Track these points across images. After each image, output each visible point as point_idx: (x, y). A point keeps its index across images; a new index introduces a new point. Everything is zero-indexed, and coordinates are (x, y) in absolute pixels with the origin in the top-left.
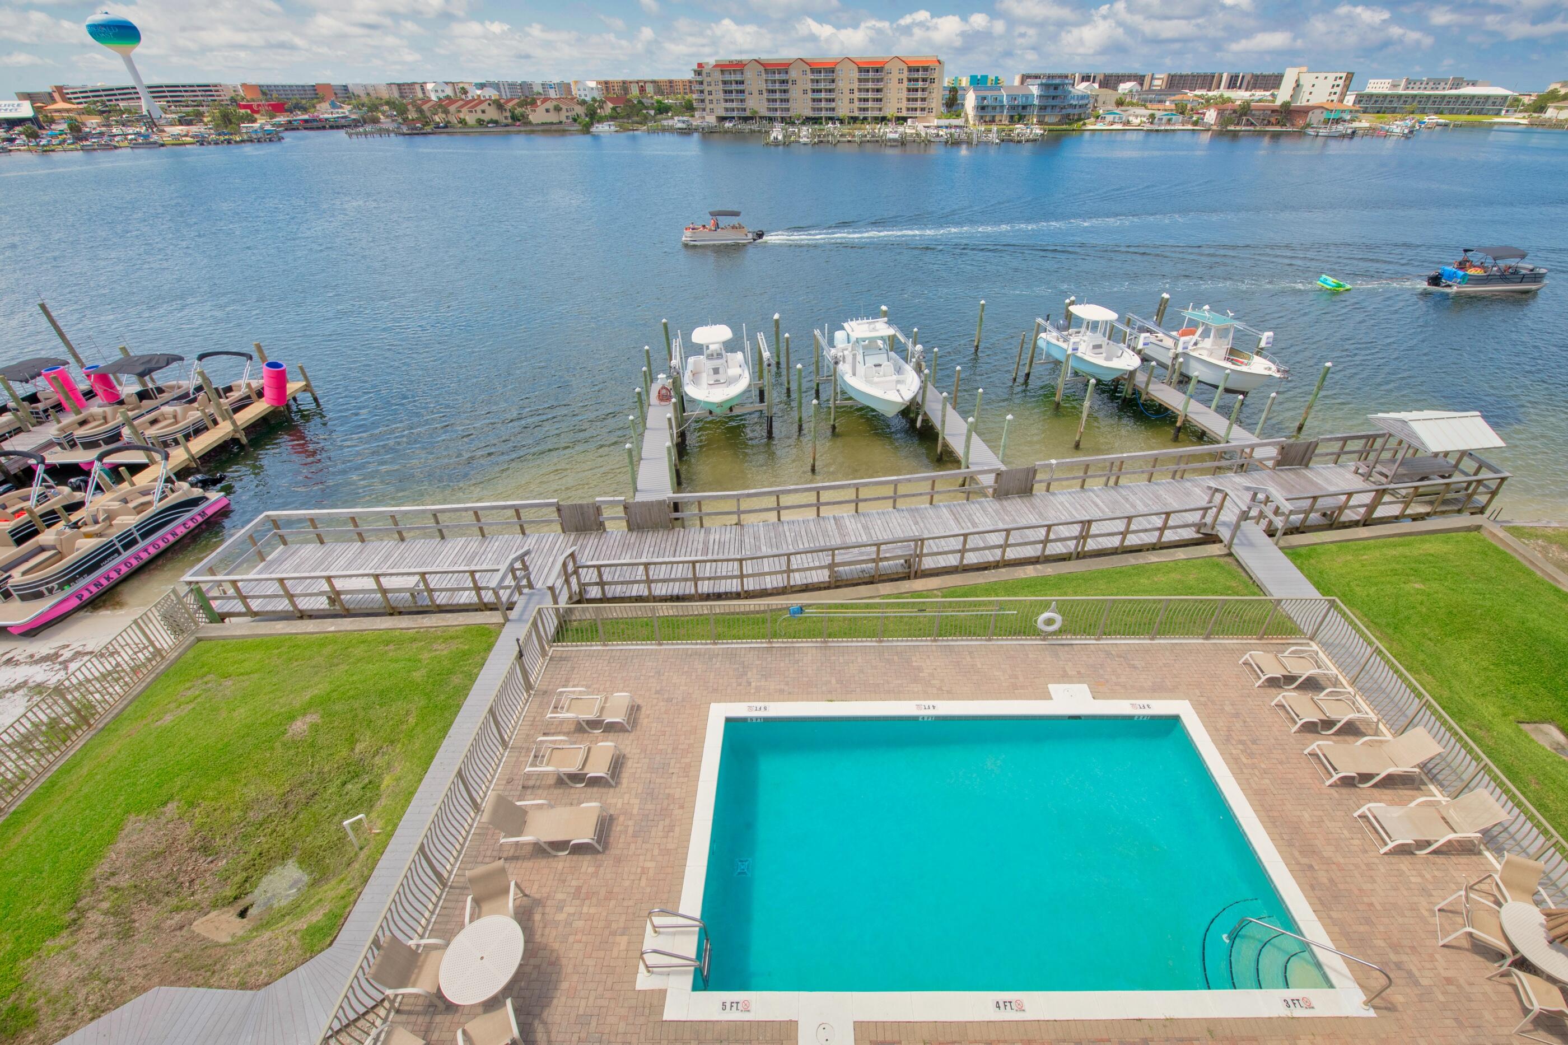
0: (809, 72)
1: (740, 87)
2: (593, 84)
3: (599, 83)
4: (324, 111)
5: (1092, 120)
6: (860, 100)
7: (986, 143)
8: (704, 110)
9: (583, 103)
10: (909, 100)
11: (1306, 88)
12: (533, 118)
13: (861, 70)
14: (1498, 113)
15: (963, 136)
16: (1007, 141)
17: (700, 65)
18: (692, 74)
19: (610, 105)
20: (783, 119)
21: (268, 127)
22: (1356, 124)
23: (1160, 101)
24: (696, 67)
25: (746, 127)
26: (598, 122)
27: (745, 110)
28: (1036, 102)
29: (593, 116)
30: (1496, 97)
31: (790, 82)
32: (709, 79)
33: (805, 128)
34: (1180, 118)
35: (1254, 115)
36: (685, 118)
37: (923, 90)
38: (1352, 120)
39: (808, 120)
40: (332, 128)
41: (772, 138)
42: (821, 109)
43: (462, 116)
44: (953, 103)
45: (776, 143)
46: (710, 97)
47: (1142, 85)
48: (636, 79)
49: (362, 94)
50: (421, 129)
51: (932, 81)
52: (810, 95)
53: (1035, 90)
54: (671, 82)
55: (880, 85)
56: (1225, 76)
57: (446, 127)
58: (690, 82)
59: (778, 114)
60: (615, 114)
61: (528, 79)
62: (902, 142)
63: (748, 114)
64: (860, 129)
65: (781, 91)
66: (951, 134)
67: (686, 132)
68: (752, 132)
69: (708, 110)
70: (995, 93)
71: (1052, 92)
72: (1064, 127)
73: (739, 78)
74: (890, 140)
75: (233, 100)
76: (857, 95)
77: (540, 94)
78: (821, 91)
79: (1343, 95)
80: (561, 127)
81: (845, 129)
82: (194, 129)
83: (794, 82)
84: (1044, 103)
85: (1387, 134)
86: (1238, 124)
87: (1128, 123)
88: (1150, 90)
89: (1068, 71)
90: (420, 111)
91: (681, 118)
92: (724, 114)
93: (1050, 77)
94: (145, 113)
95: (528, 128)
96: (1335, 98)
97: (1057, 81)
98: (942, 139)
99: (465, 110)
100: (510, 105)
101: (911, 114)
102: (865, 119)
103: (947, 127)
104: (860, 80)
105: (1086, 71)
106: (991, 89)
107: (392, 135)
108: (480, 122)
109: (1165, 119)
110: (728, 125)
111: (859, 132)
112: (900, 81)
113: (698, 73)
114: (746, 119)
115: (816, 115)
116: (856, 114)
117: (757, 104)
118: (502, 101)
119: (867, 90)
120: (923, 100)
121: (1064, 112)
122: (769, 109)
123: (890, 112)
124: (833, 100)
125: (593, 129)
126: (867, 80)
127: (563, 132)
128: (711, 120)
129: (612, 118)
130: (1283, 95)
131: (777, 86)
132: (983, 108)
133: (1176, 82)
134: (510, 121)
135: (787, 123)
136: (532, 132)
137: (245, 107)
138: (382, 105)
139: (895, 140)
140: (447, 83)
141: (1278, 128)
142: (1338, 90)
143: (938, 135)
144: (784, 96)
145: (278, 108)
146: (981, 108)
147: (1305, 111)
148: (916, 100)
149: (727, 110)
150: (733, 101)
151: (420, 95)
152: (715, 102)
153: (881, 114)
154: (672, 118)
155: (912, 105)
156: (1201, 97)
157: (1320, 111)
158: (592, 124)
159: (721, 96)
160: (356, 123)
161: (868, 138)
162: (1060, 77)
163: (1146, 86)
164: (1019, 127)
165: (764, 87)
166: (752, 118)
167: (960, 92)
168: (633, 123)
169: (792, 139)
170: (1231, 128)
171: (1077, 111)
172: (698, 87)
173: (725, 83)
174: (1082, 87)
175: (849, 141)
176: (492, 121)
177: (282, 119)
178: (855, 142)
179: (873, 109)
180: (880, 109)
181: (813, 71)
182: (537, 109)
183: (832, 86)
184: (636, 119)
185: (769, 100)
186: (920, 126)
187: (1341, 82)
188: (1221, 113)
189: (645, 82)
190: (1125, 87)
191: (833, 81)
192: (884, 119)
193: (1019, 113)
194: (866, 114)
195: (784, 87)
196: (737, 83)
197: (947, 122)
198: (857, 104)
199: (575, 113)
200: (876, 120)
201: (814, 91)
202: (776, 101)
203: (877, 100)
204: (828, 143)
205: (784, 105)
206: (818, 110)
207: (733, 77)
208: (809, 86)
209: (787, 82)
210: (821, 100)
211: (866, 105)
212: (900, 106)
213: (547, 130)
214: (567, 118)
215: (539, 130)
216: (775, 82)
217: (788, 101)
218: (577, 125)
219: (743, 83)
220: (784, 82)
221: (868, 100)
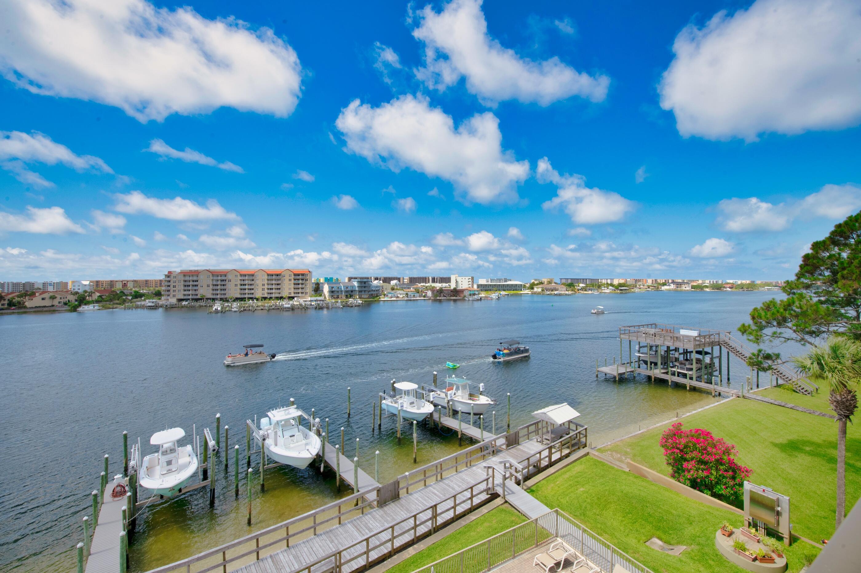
0: (239, 276)
1: (195, 283)
2: (87, 283)
3: (91, 282)
5: (383, 296)
6: (268, 289)
7: (336, 308)
8: (169, 295)
9: (77, 293)
10: (295, 289)
11: (460, 283)
12: (28, 304)
13: (268, 275)
14: (521, 290)
15: (324, 305)
16: (346, 306)
17: (170, 272)
18: (164, 277)
19: (98, 294)
20: (221, 299)
22: (480, 296)
23: (409, 288)
24: (167, 273)
25: (197, 304)
26: (85, 304)
27: (197, 295)
28: (357, 289)
29: (82, 300)
30: (519, 285)
31: (227, 281)
32: (175, 279)
33: (235, 303)
34: (418, 294)
35: (445, 293)
36: (154, 300)
38: (479, 294)
39: (237, 299)
41: (214, 309)
42: (245, 294)
44: (317, 289)
45: (217, 311)
46: (174, 289)
47: (400, 281)
48: (121, 279)
51: (307, 280)
52: (239, 287)
53: (356, 284)
54: (146, 281)
55: (279, 282)
56: (430, 278)
58: (161, 281)
59: (219, 296)
60: (100, 299)
61: (32, 280)
62: (292, 309)
63: (199, 297)
65: (221, 285)
66: (318, 304)
67: (155, 308)
68: (201, 306)
69: (171, 296)
70: (338, 285)
71: (363, 285)
72: (371, 299)
73: (195, 278)
74: (286, 308)
76: (266, 286)
77: (40, 289)
78: (245, 285)
79: (473, 285)
80: (52, 308)
81: (260, 303)
83: (230, 281)
84: (361, 289)
85: (492, 299)
86: (440, 296)
87: (398, 297)
88: (403, 284)
89: (369, 276)
91: (151, 300)
92: (182, 297)
93: (361, 278)
95: (22, 310)
96: (470, 286)
97: (365, 280)
98: (313, 306)
100: (10, 296)
101: (296, 295)
102: (271, 298)
103: (315, 301)
104: (268, 280)
105: (376, 276)
106: (335, 283)
109: (412, 295)
110: (184, 303)
111: (268, 304)
112: (290, 280)
113: (168, 276)
114: (197, 300)
115: (242, 296)
116: (266, 296)
117: (205, 291)
118: (3, 294)
119: (272, 284)
120: (302, 288)
121: (370, 293)
122: (213, 294)
123: (285, 294)
124: (253, 289)
125: (80, 309)
126: (272, 280)
127: (54, 311)
128: (173, 301)
129: (97, 302)
130: (453, 285)
131: (219, 283)
132: (333, 292)
133: (413, 280)
134: (6, 306)
135: (224, 301)
136: (25, 312)
139: (288, 308)
141: (455, 298)
142: (470, 283)
143: (311, 305)
144: (223, 287)
146: (332, 292)
147: (462, 291)
148: (299, 289)
149: (185, 295)
150: (189, 290)
152: (177, 291)
153: (280, 296)
154: (145, 300)
155: (296, 291)
156: (424, 286)
157: (467, 291)
158: (80, 305)
159: (182, 288)
161: (273, 307)
162: (366, 278)
163: (401, 282)
164: (351, 300)
165: (210, 283)
166: (201, 299)
167: (321, 285)
168: (114, 304)
169: (227, 309)
170: (438, 298)
171: (375, 293)
172: (167, 284)
173: (185, 281)
174: (375, 283)
175: (262, 309)
178: (265, 309)
179: (275, 293)
180: (279, 293)
181: (241, 275)
182: (34, 299)
183: (252, 282)
184: (117, 301)
185: (213, 290)
186: (301, 301)
187: (470, 280)
188: (433, 292)
189: (128, 281)
190: (393, 282)
191: (253, 280)
192: (281, 298)
193: (350, 294)
194: (271, 296)
195: (223, 283)
196: (193, 281)
197: (315, 298)
198: (266, 291)
199: (67, 300)
200: (277, 298)
201: (241, 285)
202: (218, 290)
203: (278, 289)
204: (249, 310)
205: (223, 292)
206: (243, 294)
207: (191, 278)
208: (239, 282)
209: (225, 281)
210: (245, 289)
211: (271, 291)
212: (290, 291)
213: (39, 310)
214: (59, 302)
215: (32, 310)
216: (218, 281)
217: (225, 290)
218: (66, 306)
219: (197, 281)
220: (223, 280)
221: (272, 289)
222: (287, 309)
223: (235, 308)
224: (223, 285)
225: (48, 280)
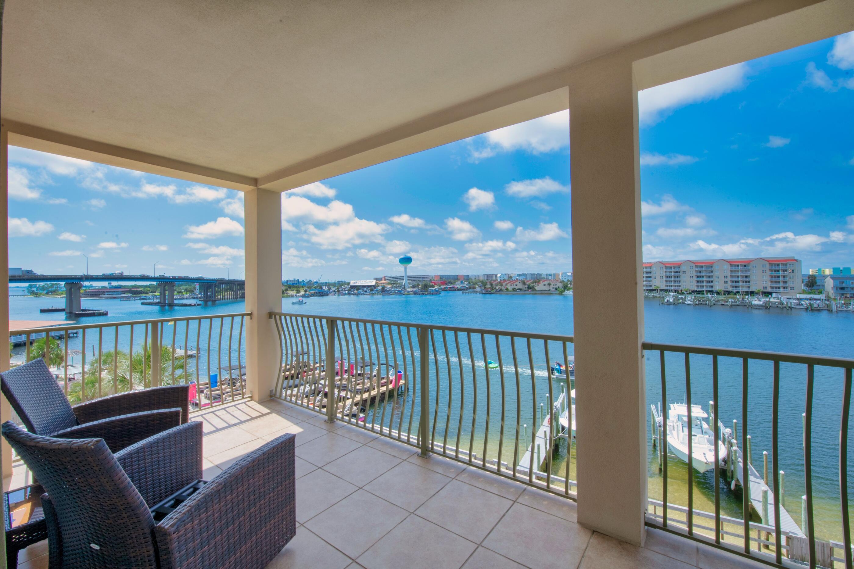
1: (649, 275)
4: (458, 285)
6: (732, 282)
9: (563, 281)
12: (537, 288)
13: (732, 265)
15: (824, 306)
20: (676, 291)
21: (437, 289)
25: (652, 295)
26: (568, 290)
27: (651, 286)
29: (565, 287)
31: (681, 272)
33: (690, 296)
37: (784, 276)
39: (692, 292)
40: (458, 290)
41: (666, 300)
42: (703, 286)
43: (507, 287)
44: (813, 284)
45: (669, 303)
49: (473, 278)
50: (490, 291)
51: (792, 271)
52: (695, 279)
55: (748, 274)
57: (500, 291)
59: (673, 288)
61: (540, 272)
62: (768, 307)
63: (653, 288)
64: (733, 298)
65: (675, 277)
66: (810, 304)
68: (654, 297)
73: (648, 270)
74: (756, 305)
75: (431, 281)
76: (729, 279)
77: (544, 278)
78: (703, 277)
80: (549, 292)
81: (721, 297)
82: (414, 289)
83: (684, 272)
90: (492, 285)
94: (403, 284)
95: (534, 292)
98: (801, 307)
99: (509, 284)
100: (529, 283)
101: (774, 290)
102: (738, 292)
103: (808, 300)
104: (732, 271)
107: (478, 293)
108: (514, 289)
112: (764, 272)
114: (651, 290)
115: (700, 289)
116: (730, 289)
117: (659, 283)
118: (525, 281)
119: (738, 277)
120: (785, 282)
122: (667, 286)
123: (757, 288)
124: (712, 282)
125: (564, 293)
126: (738, 271)
127: (550, 294)
131: (673, 274)
132: (842, 288)
134: (527, 289)
135: (678, 293)
136: (536, 294)
137: (433, 283)
138: (478, 282)
139: (761, 306)
140: (506, 274)
143: (799, 305)
144: (677, 279)
145: (444, 283)
146: (840, 288)
148: (779, 282)
150: (644, 281)
151: (494, 279)
153: (750, 290)
155: (774, 285)
158: (564, 291)
160: (467, 289)
161: (739, 303)
165: (664, 274)
166: (655, 290)
167: (820, 279)
169: (681, 302)
175: (723, 304)
176: (519, 289)
177: (443, 287)
178: (727, 305)
179: (742, 287)
180: (749, 287)
181: (697, 266)
182: (540, 285)
183: (711, 274)
186: (783, 298)
191: (712, 272)
192: (752, 293)
194: (737, 290)
195: (677, 275)
196: (647, 273)
197: (808, 296)
198: (730, 284)
199: (557, 286)
200: (747, 293)
201: (698, 277)
202: (671, 281)
203: (746, 282)
204: (706, 304)
205: (677, 284)
206: (701, 286)
207: (645, 270)
208: (695, 274)
209: (679, 272)
210: (703, 282)
211: (737, 284)
212: (765, 285)
213: (543, 293)
214: (553, 288)
215: (539, 292)
216: (671, 272)
217: (680, 282)
218: (557, 291)
219: (651, 273)
220: (677, 272)
221: (738, 282)
222: (758, 307)
223: (689, 300)
224: (677, 277)
225: (548, 272)
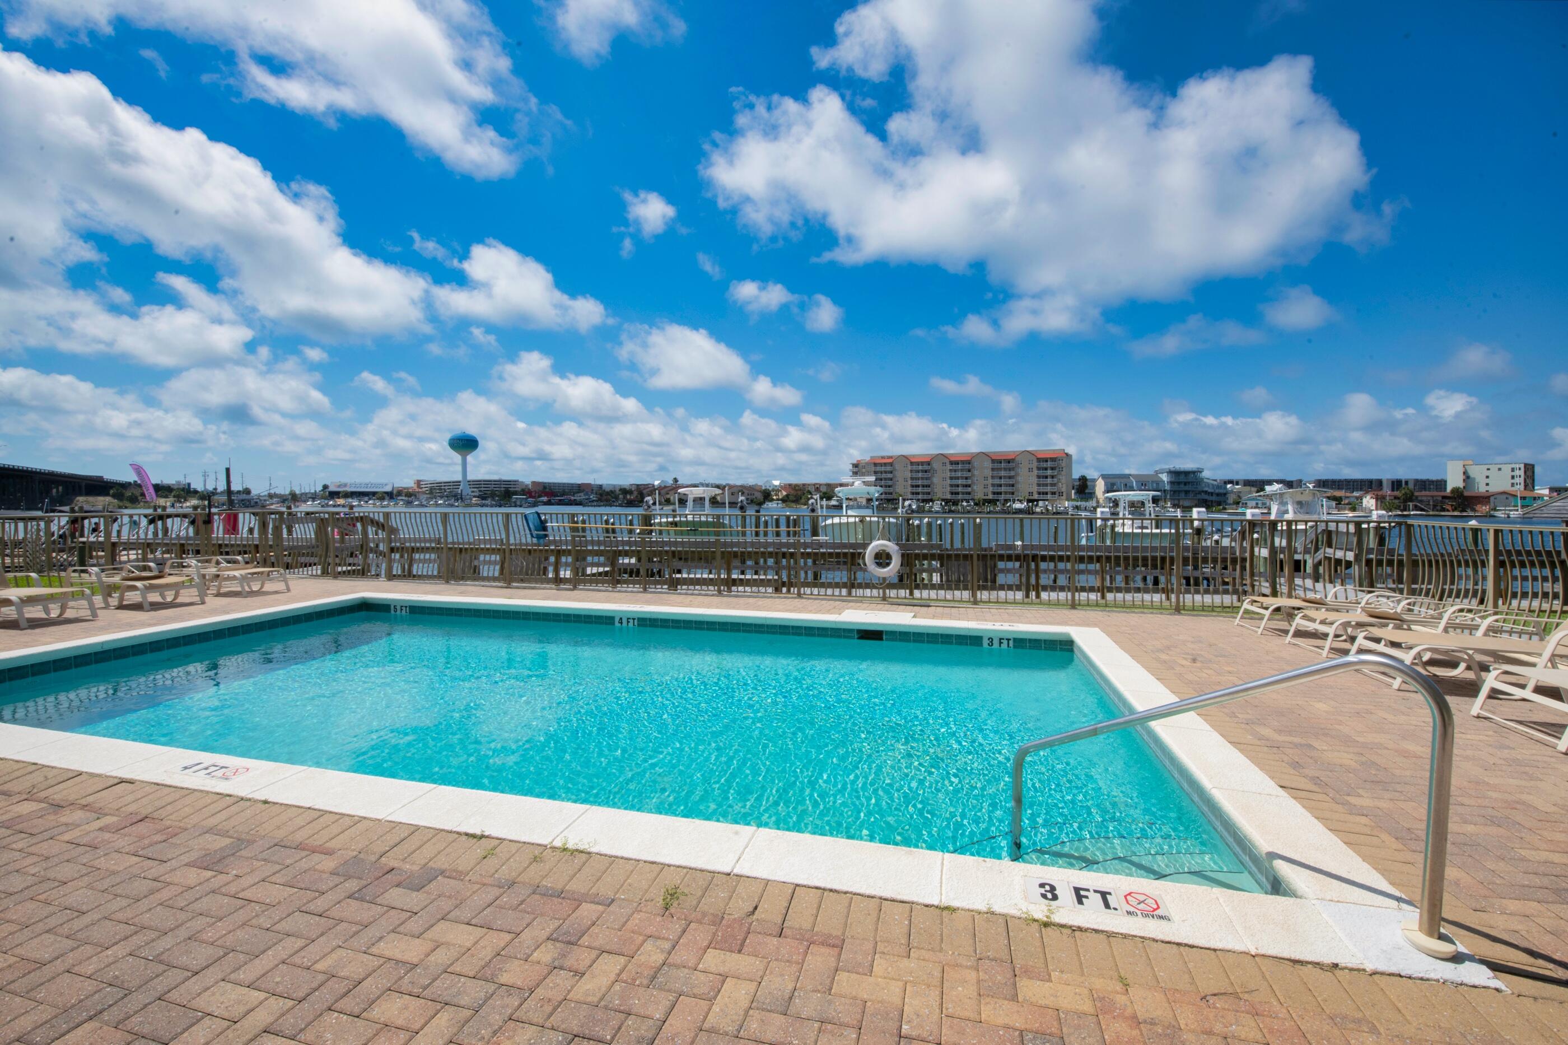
0: (948, 464)
1: (888, 475)
5: (1233, 505)
6: (993, 485)
10: (1039, 485)
11: (1479, 475)
13: (993, 461)
17: (856, 459)
27: (891, 493)
28: (1167, 487)
32: (862, 469)
35: (1421, 501)
37: (1053, 477)
39: (945, 501)
42: (958, 493)
43: (668, 496)
44: (1084, 488)
51: (1061, 470)
52: (949, 481)
53: (1164, 477)
55: (1012, 473)
59: (920, 497)
63: (894, 496)
65: (923, 479)
70: (1124, 480)
71: (1182, 479)
73: (890, 468)
75: (518, 487)
76: (990, 481)
78: (958, 478)
79: (1530, 485)
81: (981, 510)
83: (936, 471)
84: (1176, 488)
86: (1404, 510)
96: (1520, 487)
101: (1042, 498)
102: (1000, 501)
104: (993, 470)
106: (1119, 477)
112: (1030, 470)
114: (892, 501)
115: (955, 498)
116: (991, 497)
117: (901, 488)
119: (1001, 478)
120: (1053, 485)
121: (1199, 497)
124: (970, 486)
126: (1000, 469)
131: (920, 474)
142: (1520, 480)
144: (925, 482)
146: (1111, 493)
148: (1046, 485)
155: (1042, 490)
157: (1504, 496)
165: (909, 475)
167: (1090, 482)
171: (1214, 498)
173: (877, 472)
177: (545, 499)
179: (1006, 493)
180: (1013, 493)
181: (951, 463)
183: (969, 474)
186: (1052, 507)
187: (1520, 473)
188: (1380, 500)
191: (970, 471)
194: (1000, 498)
195: (926, 475)
197: (1077, 504)
198: (991, 489)
201: (952, 478)
202: (918, 486)
205: (926, 490)
207: (883, 469)
208: (948, 474)
210: (958, 486)
211: (999, 490)
216: (919, 472)
217: (929, 486)
219: (892, 472)
220: (926, 471)
221: (1001, 486)
224: (927, 479)
